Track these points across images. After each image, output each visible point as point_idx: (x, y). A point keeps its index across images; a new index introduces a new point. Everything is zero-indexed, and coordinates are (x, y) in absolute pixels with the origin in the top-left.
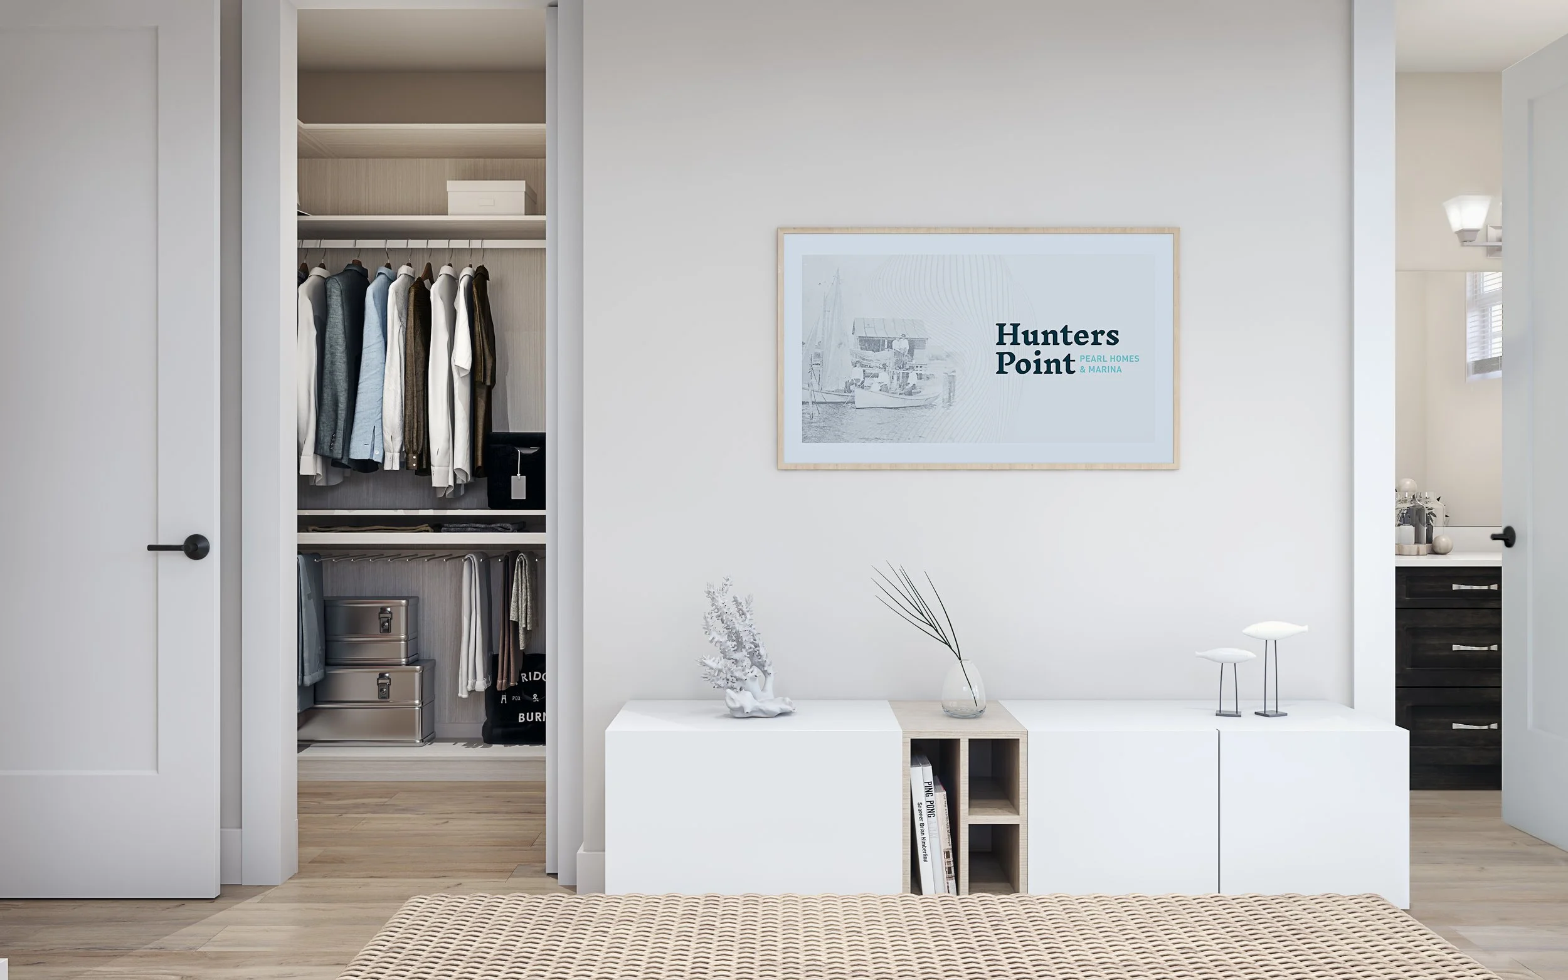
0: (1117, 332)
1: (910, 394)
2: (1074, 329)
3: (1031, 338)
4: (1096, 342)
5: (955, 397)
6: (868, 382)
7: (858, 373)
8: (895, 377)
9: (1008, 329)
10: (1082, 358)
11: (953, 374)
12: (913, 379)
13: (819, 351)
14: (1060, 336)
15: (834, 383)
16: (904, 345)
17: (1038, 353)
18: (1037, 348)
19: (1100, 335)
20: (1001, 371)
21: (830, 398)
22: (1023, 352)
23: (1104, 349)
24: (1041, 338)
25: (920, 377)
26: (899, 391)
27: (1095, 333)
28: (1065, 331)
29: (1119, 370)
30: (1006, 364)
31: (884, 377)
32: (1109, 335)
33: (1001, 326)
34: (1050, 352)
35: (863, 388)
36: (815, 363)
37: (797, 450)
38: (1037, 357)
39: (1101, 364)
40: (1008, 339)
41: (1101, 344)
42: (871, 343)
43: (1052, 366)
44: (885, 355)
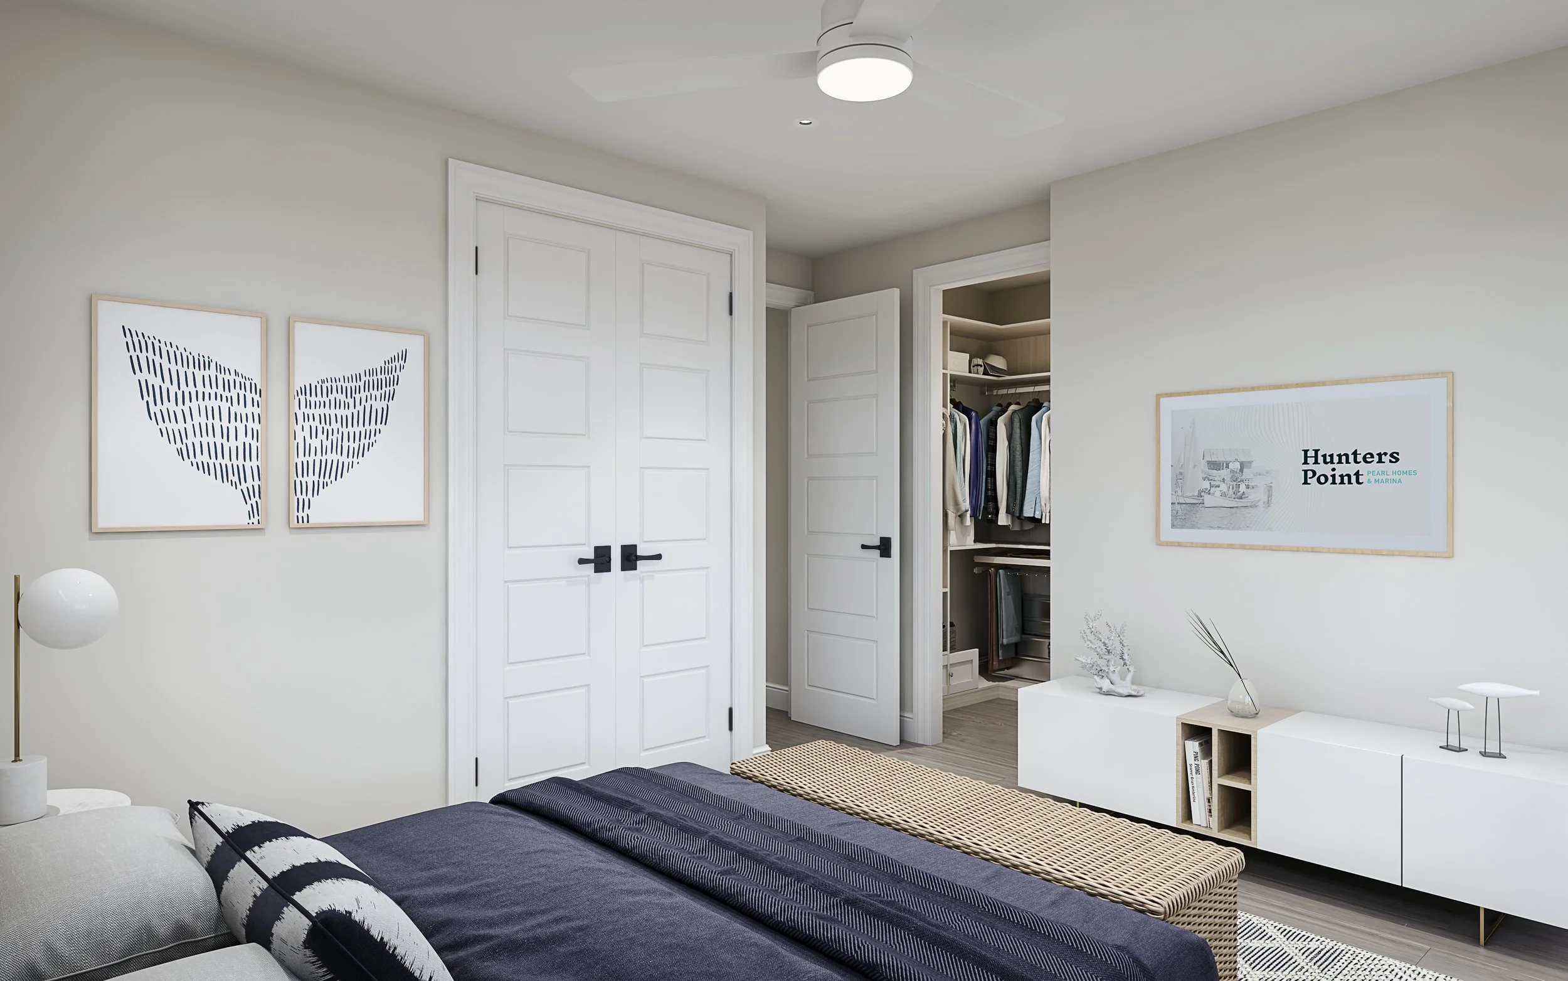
0: (1398, 454)
1: (1241, 498)
2: (1362, 452)
3: (1328, 459)
4: (1380, 461)
5: (1273, 499)
6: (1212, 490)
7: (1206, 485)
8: (1231, 487)
9: (1311, 453)
10: (1369, 473)
11: (1271, 485)
12: (1243, 488)
13: (1181, 471)
14: (1351, 458)
15: (1191, 491)
16: (1237, 466)
17: (1334, 470)
18: (1333, 466)
19: (1383, 456)
20: (1306, 483)
21: (1188, 501)
22: (1322, 469)
23: (1387, 466)
24: (1336, 459)
25: (1248, 487)
26: (1234, 496)
27: (1380, 455)
28: (1355, 453)
29: (1400, 481)
30: (1310, 478)
31: (1223, 487)
32: (1391, 455)
33: (1306, 452)
34: (1342, 469)
35: (1209, 494)
36: (1179, 478)
37: (1169, 533)
38: (1333, 473)
39: (1384, 477)
40: (1311, 460)
41: (1384, 462)
42: (1214, 465)
43: (1346, 479)
44: (1224, 473)
